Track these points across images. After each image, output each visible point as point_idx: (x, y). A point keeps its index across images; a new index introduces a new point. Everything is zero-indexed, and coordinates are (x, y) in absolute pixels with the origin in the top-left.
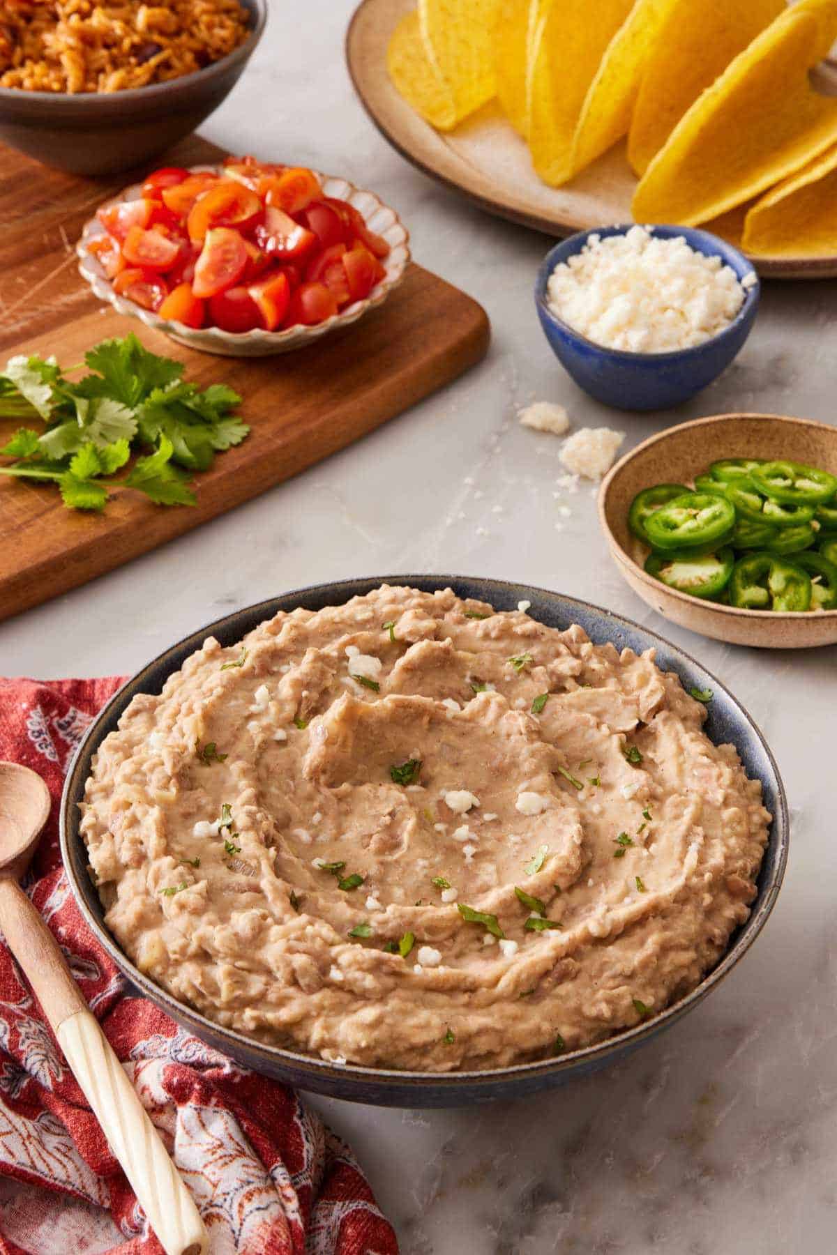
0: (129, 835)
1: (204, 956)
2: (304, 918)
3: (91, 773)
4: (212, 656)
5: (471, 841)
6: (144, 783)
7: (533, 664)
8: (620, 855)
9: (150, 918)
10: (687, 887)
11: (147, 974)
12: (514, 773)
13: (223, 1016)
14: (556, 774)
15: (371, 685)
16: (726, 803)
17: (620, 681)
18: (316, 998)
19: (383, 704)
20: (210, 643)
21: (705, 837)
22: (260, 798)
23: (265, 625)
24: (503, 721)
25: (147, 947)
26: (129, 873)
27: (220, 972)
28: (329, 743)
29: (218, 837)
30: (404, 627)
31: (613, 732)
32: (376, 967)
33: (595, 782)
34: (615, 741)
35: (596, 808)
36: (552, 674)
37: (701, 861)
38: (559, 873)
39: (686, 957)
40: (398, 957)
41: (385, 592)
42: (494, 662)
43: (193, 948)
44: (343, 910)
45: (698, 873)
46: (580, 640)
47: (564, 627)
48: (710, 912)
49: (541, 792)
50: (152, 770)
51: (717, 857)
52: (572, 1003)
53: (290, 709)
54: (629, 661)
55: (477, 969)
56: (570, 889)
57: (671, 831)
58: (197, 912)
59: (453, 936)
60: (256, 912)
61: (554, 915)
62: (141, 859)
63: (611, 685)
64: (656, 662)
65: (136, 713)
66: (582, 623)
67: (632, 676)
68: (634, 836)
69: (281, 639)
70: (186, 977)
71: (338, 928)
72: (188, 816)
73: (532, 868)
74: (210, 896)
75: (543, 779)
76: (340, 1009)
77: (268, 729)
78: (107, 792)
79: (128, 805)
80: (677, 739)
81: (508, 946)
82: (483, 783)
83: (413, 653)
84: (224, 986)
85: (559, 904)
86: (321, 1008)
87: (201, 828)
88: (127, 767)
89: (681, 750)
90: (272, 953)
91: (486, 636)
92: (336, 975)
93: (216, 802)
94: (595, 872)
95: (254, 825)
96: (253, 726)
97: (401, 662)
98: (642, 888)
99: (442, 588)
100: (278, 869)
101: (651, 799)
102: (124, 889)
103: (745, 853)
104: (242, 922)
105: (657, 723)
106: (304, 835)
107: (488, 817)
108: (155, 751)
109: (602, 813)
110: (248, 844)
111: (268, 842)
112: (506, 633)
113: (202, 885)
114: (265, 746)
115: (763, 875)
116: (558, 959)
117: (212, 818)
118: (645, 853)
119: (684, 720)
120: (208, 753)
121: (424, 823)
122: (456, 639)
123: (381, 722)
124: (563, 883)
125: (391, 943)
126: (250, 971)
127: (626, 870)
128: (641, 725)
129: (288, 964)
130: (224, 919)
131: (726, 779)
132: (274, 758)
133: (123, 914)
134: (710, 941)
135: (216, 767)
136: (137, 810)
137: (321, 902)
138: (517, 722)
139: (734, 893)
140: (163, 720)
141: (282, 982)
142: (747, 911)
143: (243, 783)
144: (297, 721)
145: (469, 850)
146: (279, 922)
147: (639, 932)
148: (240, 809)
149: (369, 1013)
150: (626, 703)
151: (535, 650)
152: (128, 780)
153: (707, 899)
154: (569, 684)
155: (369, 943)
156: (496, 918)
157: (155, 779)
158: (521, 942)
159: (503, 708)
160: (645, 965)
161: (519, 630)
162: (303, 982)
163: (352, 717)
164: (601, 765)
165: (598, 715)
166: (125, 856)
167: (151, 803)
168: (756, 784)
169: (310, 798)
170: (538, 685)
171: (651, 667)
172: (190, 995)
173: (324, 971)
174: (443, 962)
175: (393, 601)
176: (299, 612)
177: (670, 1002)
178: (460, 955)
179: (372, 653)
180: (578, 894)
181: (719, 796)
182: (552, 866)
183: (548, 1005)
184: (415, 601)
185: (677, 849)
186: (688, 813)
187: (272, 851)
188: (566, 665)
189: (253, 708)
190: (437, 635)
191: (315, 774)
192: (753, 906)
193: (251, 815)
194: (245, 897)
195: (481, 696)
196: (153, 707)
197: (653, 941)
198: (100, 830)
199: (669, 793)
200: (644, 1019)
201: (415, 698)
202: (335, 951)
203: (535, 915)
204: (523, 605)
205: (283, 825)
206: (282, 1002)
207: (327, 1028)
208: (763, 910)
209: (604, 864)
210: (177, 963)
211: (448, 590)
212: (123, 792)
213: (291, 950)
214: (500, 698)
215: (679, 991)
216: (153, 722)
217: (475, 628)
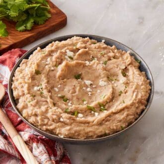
0: (21, 89)
1: (36, 115)
2: (56, 108)
3: (14, 76)
4: (39, 51)
5: (90, 91)
6: (25, 79)
7: (105, 54)
8: (120, 95)
9: (25, 107)
10: (133, 102)
11: (24, 118)
12: (100, 77)
13: (39, 127)
14: (108, 78)
15: (71, 58)
16: (142, 85)
17: (122, 58)
18: (58, 124)
19: (74, 62)
20: (39, 48)
21: (137, 92)
22: (48, 82)
23: (50, 44)
24: (98, 66)
25: (25, 113)
26: (21, 97)
27: (39, 118)
28: (62, 71)
29: (39, 90)
30: (78, 46)
31: (120, 69)
32: (70, 118)
33: (116, 80)
34: (120, 71)
35: (115, 85)
36: (108, 56)
37: (136, 97)
38: (108, 99)
39: (132, 117)
40: (74, 116)
41: (75, 38)
42: (97, 53)
43: (33, 113)
44: (64, 106)
45: (135, 100)
46: (115, 49)
47: (111, 46)
48: (137, 108)
49: (105, 81)
50: (26, 76)
51: (139, 97)
52: (108, 126)
53: (54, 63)
54: (124, 54)
55: (90, 119)
56: (109, 102)
57: (130, 90)
58: (35, 106)
59: (85, 112)
60: (46, 106)
61: (106, 107)
62: (24, 95)
63: (120, 59)
64: (130, 54)
65: (23, 63)
66: (115, 45)
67: (125, 57)
68: (123, 91)
69: (53, 48)
70: (32, 119)
71: (62, 110)
72: (33, 86)
73: (102, 98)
74: (37, 103)
75: (105, 79)
76: (62, 127)
77: (50, 67)
78: (17, 80)
79: (21, 83)
80: (133, 71)
81: (96, 114)
82: (93, 79)
83: (80, 51)
84: (40, 121)
85: (107, 105)
86: (59, 126)
87: (36, 88)
88: (21, 75)
89: (134, 73)
90: (49, 115)
91: (95, 48)
92: (61, 120)
93: (39, 83)
94: (115, 98)
95: (46, 88)
96: (47, 66)
97: (78, 53)
98: (124, 102)
99: (86, 37)
100: (51, 97)
101: (127, 84)
102: (20, 101)
103: (145, 95)
104: (43, 108)
105: (129, 67)
106: (56, 89)
107: (94, 86)
108: (27, 72)
109: (117, 86)
110: (45, 92)
111: (49, 92)
112: (99, 47)
113: (36, 100)
114: (49, 71)
115: (148, 100)
116: (106, 117)
117: (38, 86)
118: (125, 95)
119: (135, 67)
120: (38, 72)
121: (81, 88)
122: (89, 49)
123: (73, 66)
124: (108, 101)
125: (73, 113)
126: (45, 118)
127: (121, 98)
128: (126, 68)
129: (52, 117)
130: (40, 108)
131: (142, 80)
132: (51, 74)
133: (20, 106)
134: (137, 114)
135: (40, 75)
136: (23, 84)
137: (59, 104)
138: (100, 66)
139: (142, 104)
140: (29, 65)
141: (51, 121)
142: (145, 107)
143: (45, 79)
144: (56, 66)
145: (90, 93)
146: (51, 108)
147: (123, 112)
148: (44, 84)
149: (68, 128)
150: (123, 63)
151: (105, 51)
152: (21, 78)
153: (137, 105)
154: (112, 58)
155: (69, 113)
156: (94, 108)
157: (27, 78)
158: (99, 113)
159: (98, 64)
160: (123, 118)
161: (102, 47)
162: (55, 121)
163: (67, 66)
164: (117, 76)
165: (117, 65)
166: (20, 94)
167: (26, 83)
168: (149, 81)
169: (58, 82)
170: (105, 59)
171: (129, 55)
172: (33, 123)
173: (59, 119)
174: (83, 117)
175: (77, 40)
176: (57, 42)
177: (128, 126)
178: (87, 116)
179: (72, 51)
180: (111, 103)
181: (140, 83)
182: (106, 98)
183: (104, 126)
184: (81, 40)
185: (132, 94)
186: (134, 87)
187: (50, 94)
188: (111, 54)
189: (47, 63)
190: (85, 48)
191: (59, 77)
192: (146, 106)
193: (46, 86)
194: (44, 103)
195: (93, 61)
196: (27, 62)
197: (125, 113)
198: (16, 88)
199: (130, 83)
200: (123, 129)
201: (80, 61)
202: (62, 115)
203: (102, 107)
204: (103, 41)
205: (52, 88)
206: (51, 125)
207: (60, 130)
208: (148, 107)
209: (117, 97)
210: (30, 116)
211: (88, 38)
212: (20, 81)
213: (53, 115)
214: (98, 62)
215: (130, 123)
216: (27, 65)
217: (93, 46)
